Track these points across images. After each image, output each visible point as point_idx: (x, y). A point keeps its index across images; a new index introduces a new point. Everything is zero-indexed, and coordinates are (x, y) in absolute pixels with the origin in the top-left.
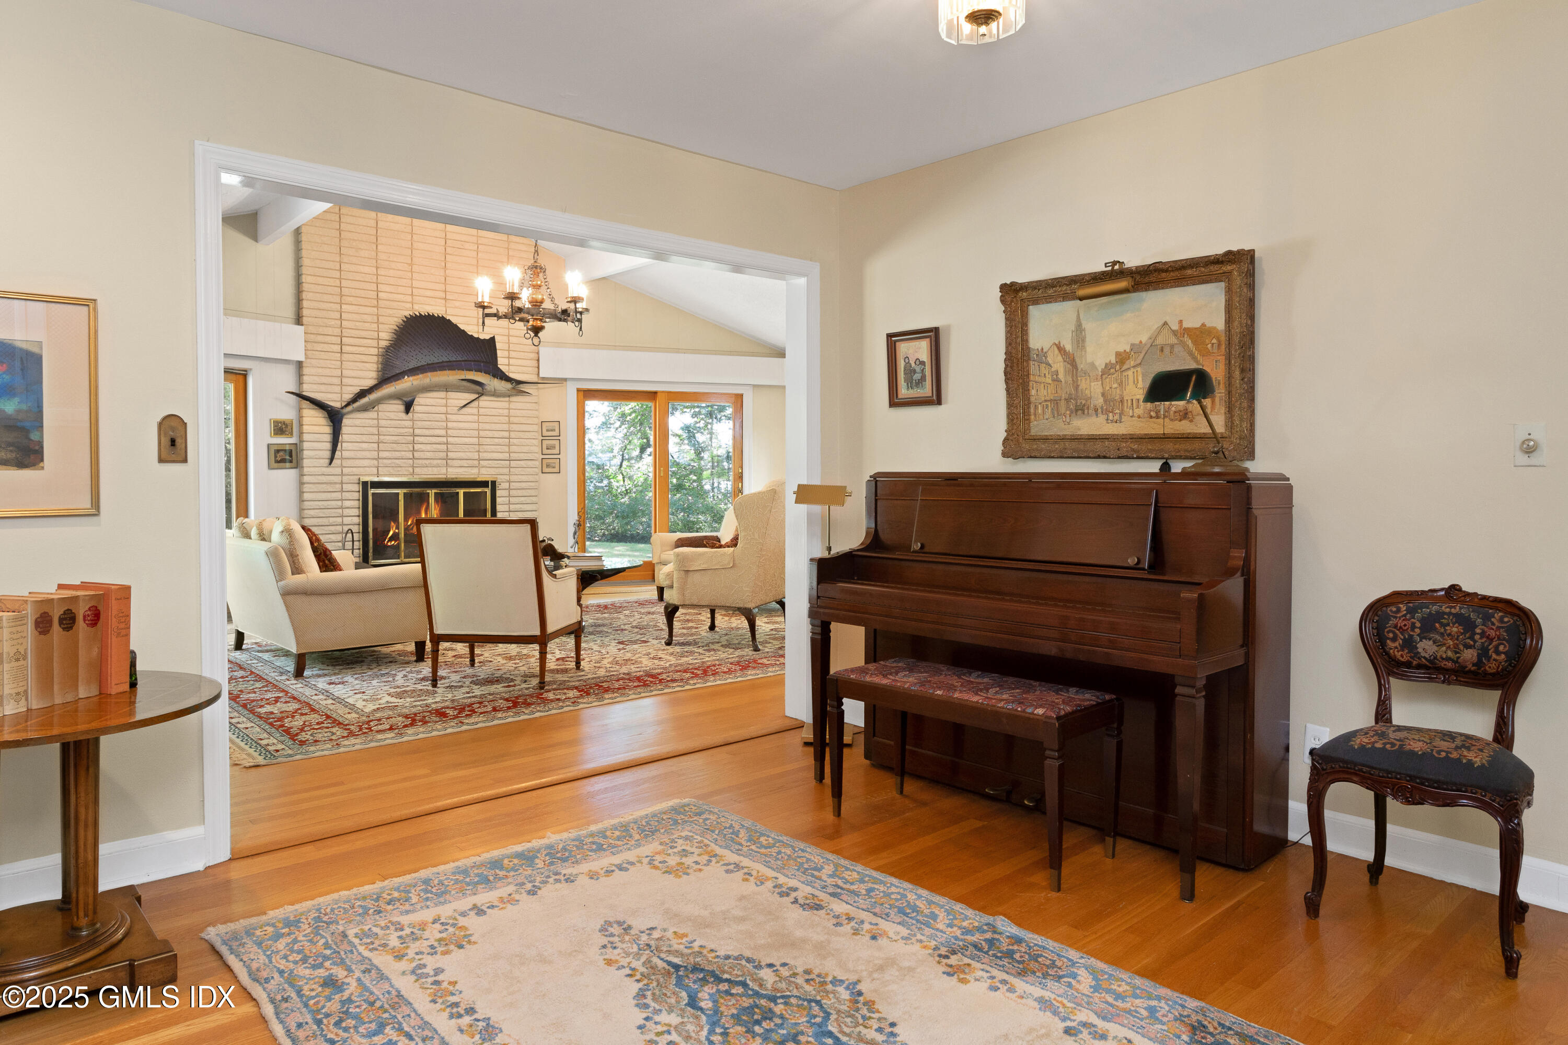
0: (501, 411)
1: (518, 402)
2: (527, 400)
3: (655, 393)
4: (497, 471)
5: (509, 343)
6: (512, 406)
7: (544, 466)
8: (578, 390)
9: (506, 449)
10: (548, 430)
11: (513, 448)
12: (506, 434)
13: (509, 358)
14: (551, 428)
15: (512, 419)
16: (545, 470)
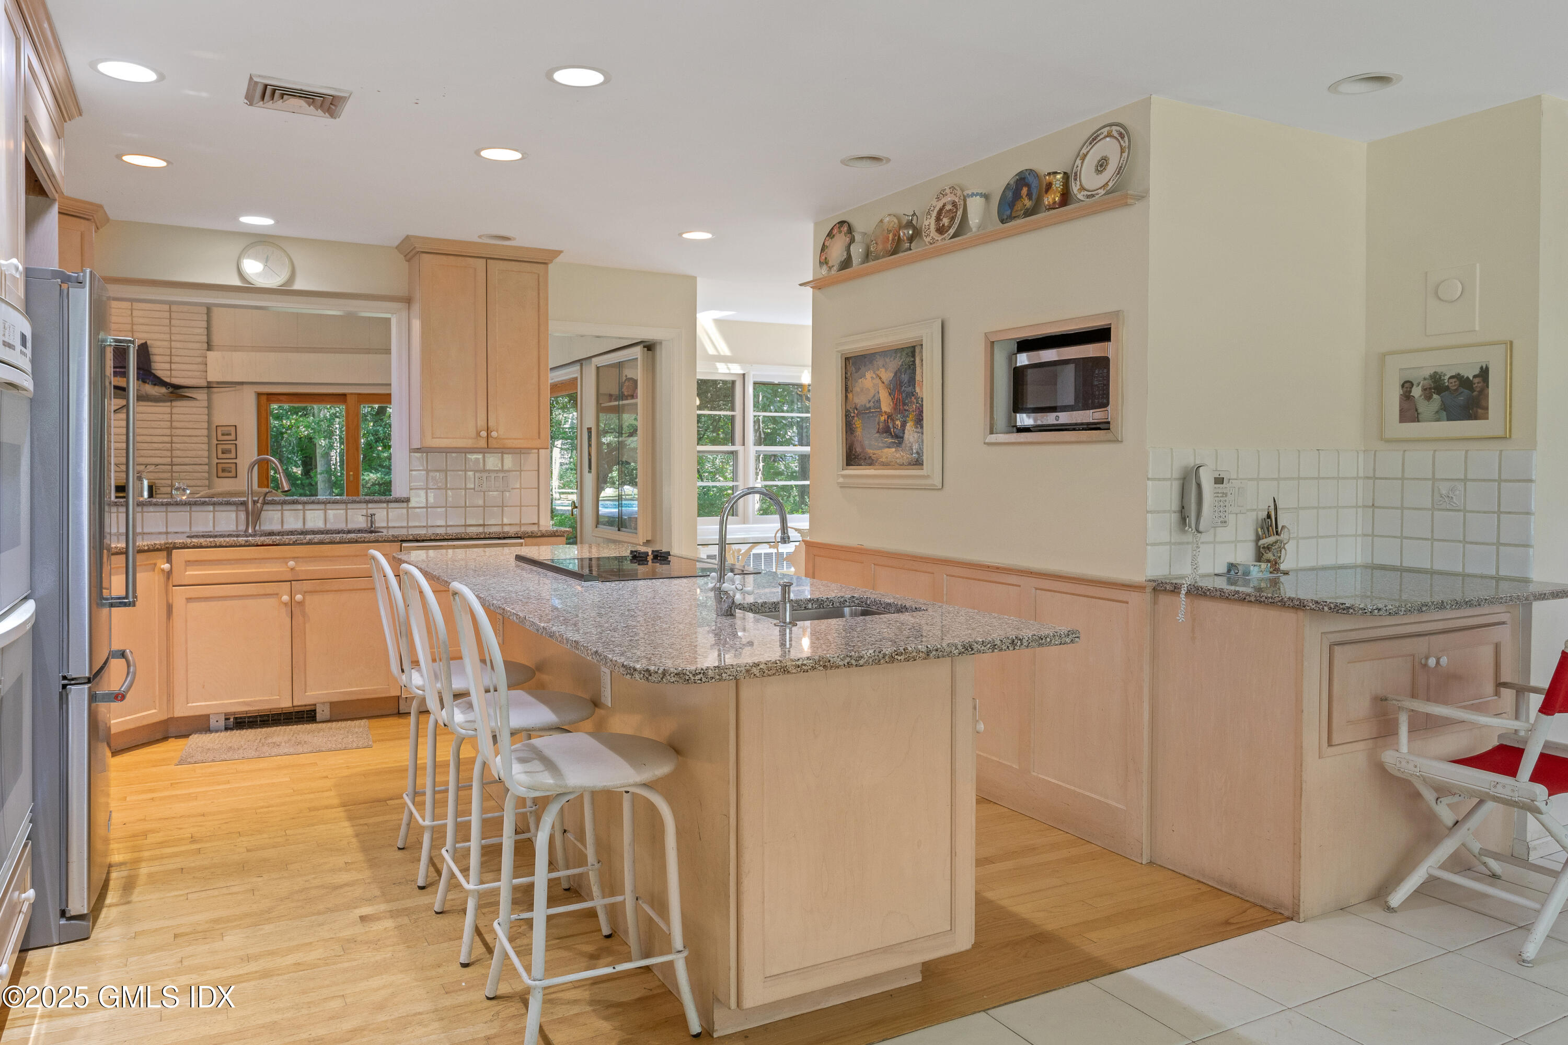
0: (161, 416)
1: (181, 407)
2: (193, 405)
3: (344, 395)
4: (156, 475)
5: (171, 348)
6: (174, 411)
7: (220, 470)
8: (259, 395)
9: (169, 454)
10: (223, 435)
11: (176, 453)
12: (168, 439)
13: (171, 363)
14: (226, 432)
15: (174, 424)
16: (220, 474)
